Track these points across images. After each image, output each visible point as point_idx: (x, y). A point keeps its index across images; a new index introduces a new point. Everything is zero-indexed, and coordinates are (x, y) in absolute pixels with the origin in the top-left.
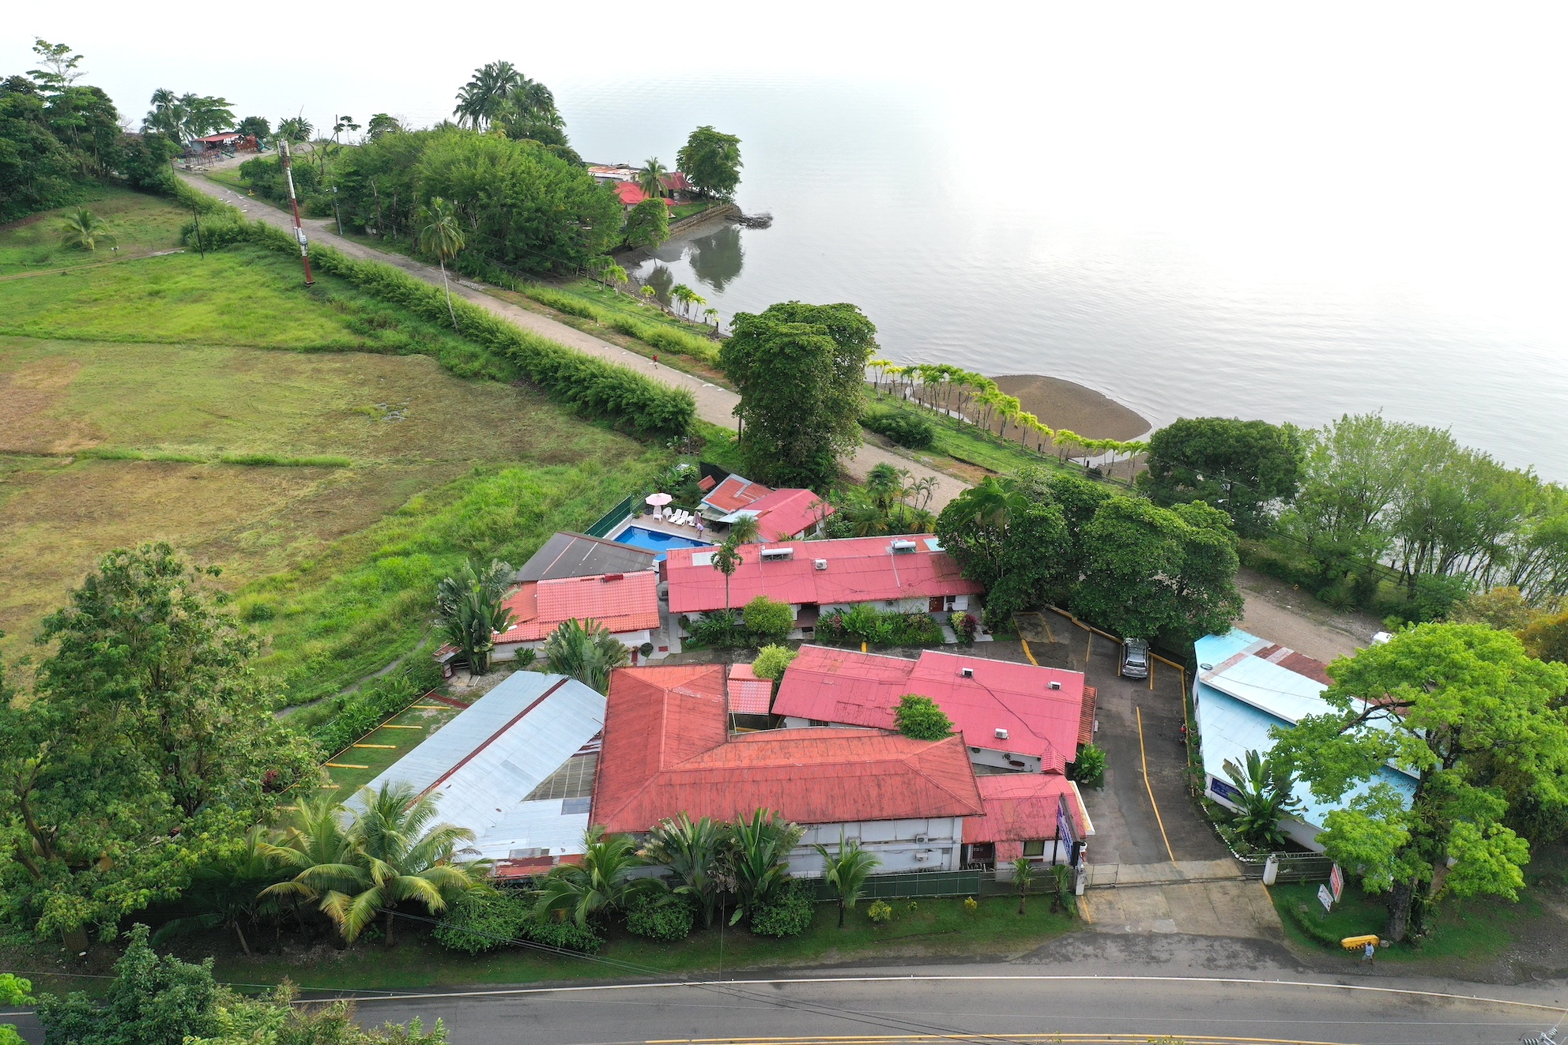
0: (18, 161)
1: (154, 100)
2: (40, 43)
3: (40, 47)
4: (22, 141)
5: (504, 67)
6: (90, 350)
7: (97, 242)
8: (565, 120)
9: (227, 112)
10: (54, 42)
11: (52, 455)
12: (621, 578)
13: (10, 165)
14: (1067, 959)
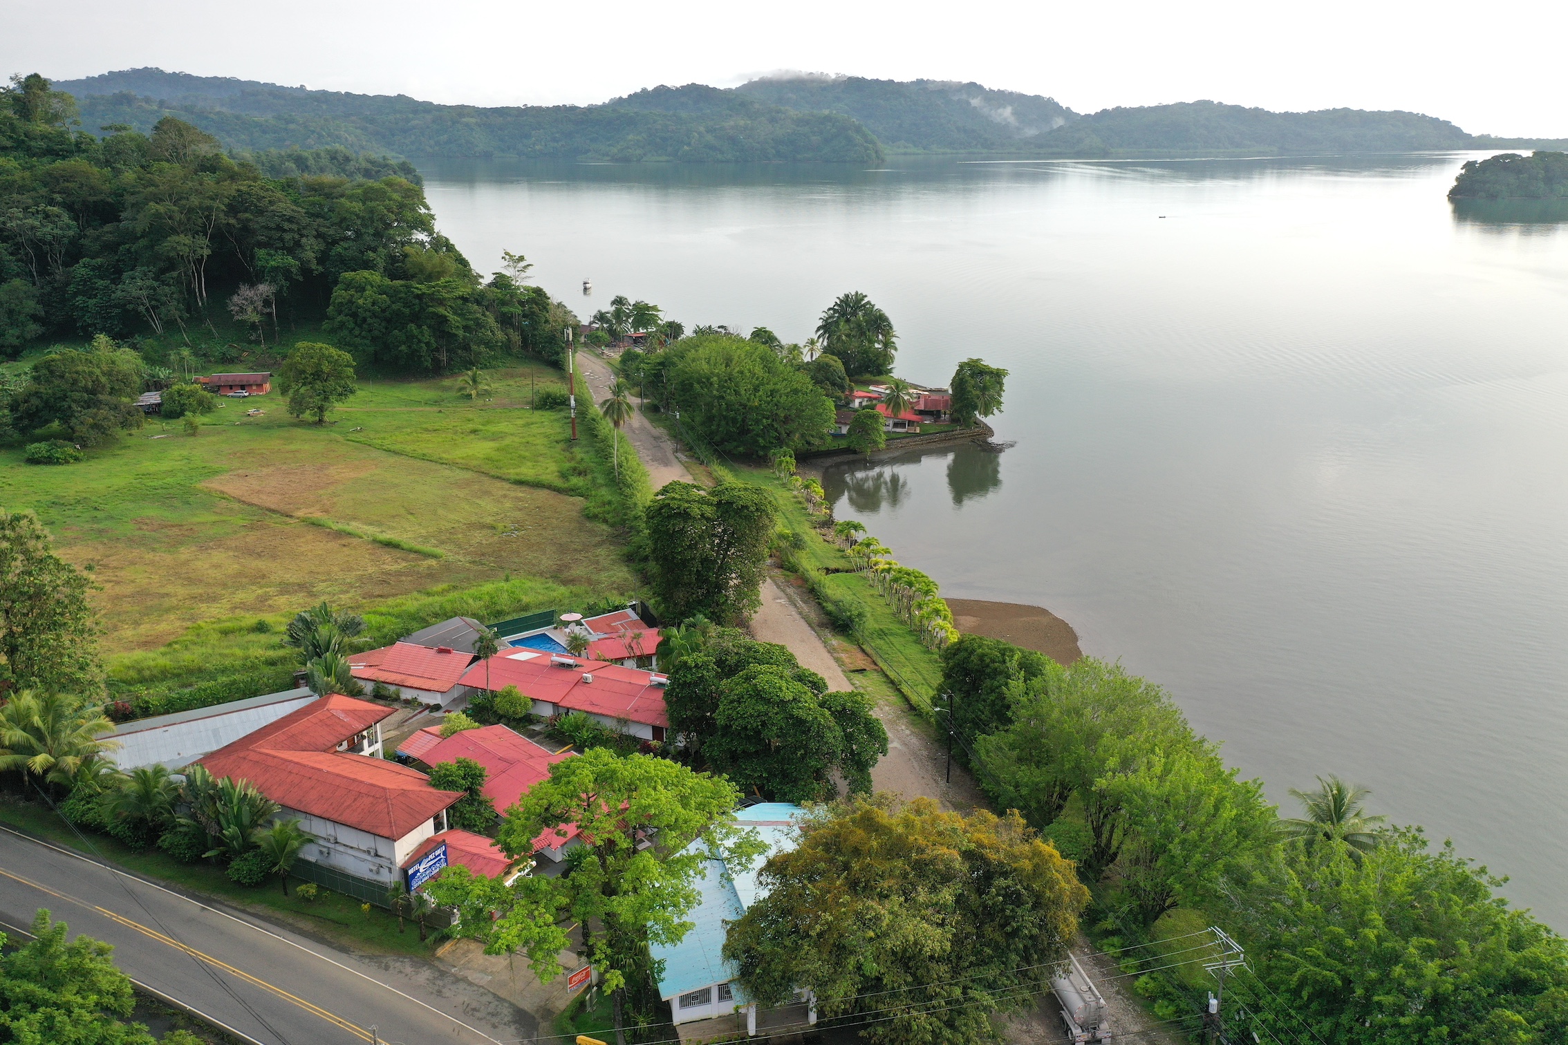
0: (461, 333)
1: (613, 303)
2: (507, 254)
3: (507, 257)
4: (468, 319)
5: (859, 298)
6: (393, 459)
7: (478, 394)
8: (897, 346)
9: (657, 316)
10: (517, 253)
11: (291, 516)
12: (448, 652)
13: (455, 335)
14: (387, 968)
